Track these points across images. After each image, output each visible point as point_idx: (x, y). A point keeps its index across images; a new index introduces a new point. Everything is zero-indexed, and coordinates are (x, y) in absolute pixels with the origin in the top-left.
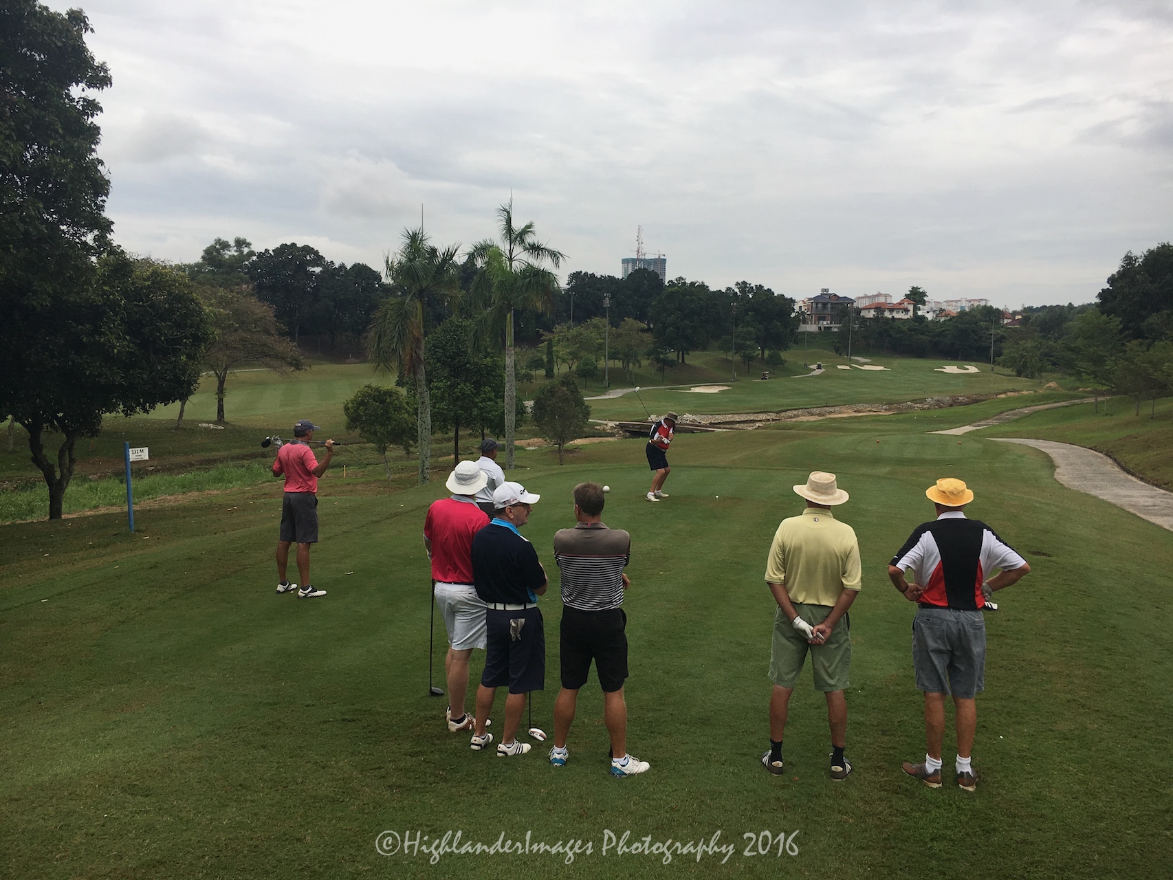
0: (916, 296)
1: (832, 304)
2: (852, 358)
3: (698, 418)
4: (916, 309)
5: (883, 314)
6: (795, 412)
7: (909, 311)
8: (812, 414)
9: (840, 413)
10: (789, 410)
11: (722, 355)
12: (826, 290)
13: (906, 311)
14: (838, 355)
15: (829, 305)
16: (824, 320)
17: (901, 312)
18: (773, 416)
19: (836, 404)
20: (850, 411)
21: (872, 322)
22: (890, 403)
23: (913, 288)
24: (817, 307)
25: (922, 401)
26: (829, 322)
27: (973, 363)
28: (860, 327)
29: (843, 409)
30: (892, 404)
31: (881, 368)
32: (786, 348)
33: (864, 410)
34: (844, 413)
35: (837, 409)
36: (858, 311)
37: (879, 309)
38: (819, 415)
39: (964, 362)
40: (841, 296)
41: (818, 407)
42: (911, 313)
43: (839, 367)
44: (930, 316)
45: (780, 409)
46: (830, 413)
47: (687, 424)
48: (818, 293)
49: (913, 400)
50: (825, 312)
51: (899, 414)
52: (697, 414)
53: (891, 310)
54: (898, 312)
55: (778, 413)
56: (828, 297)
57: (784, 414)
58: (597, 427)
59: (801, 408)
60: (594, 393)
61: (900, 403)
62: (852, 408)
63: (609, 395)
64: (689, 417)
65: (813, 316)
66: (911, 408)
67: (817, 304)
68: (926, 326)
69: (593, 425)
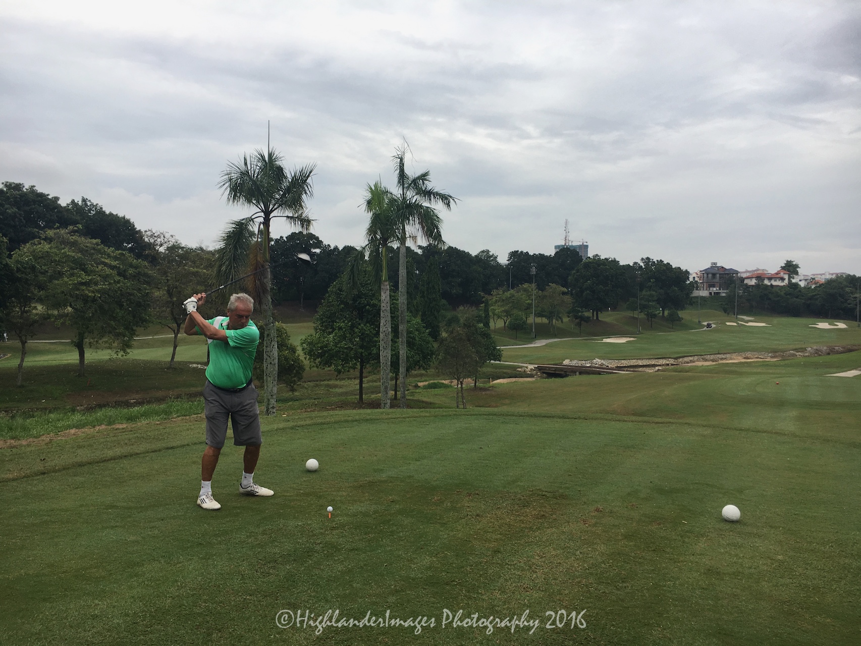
0: (791, 268)
1: (720, 274)
2: (738, 316)
3: (606, 362)
4: (790, 278)
5: (763, 282)
6: (691, 358)
7: (785, 279)
8: (706, 360)
9: (731, 359)
10: (686, 357)
11: (629, 314)
12: (715, 264)
13: (783, 279)
14: (726, 314)
15: (718, 275)
16: (714, 287)
17: (778, 280)
18: (671, 361)
19: (727, 352)
20: (739, 358)
21: (754, 288)
23: (787, 261)
24: (707, 277)
25: (803, 350)
26: (718, 289)
27: (842, 321)
28: (744, 292)
29: (734, 356)
30: (776, 352)
31: (763, 324)
32: (683, 308)
33: (752, 357)
34: (734, 359)
35: (728, 356)
36: (742, 280)
37: (760, 278)
38: (713, 361)
39: (834, 320)
40: (727, 268)
41: (711, 354)
42: (786, 281)
43: (728, 324)
44: (802, 284)
45: (678, 356)
46: (722, 359)
47: (598, 368)
48: (708, 266)
49: (795, 349)
50: (714, 280)
51: (784, 360)
52: (604, 359)
53: (770, 279)
54: (775, 281)
55: (676, 358)
56: (716, 269)
57: (681, 360)
58: (519, 369)
59: (697, 355)
60: (523, 343)
61: (783, 351)
62: (741, 355)
63: (535, 344)
64: (598, 361)
65: (705, 284)
66: (794, 355)
67: (708, 274)
68: (800, 291)
69: (515, 368)
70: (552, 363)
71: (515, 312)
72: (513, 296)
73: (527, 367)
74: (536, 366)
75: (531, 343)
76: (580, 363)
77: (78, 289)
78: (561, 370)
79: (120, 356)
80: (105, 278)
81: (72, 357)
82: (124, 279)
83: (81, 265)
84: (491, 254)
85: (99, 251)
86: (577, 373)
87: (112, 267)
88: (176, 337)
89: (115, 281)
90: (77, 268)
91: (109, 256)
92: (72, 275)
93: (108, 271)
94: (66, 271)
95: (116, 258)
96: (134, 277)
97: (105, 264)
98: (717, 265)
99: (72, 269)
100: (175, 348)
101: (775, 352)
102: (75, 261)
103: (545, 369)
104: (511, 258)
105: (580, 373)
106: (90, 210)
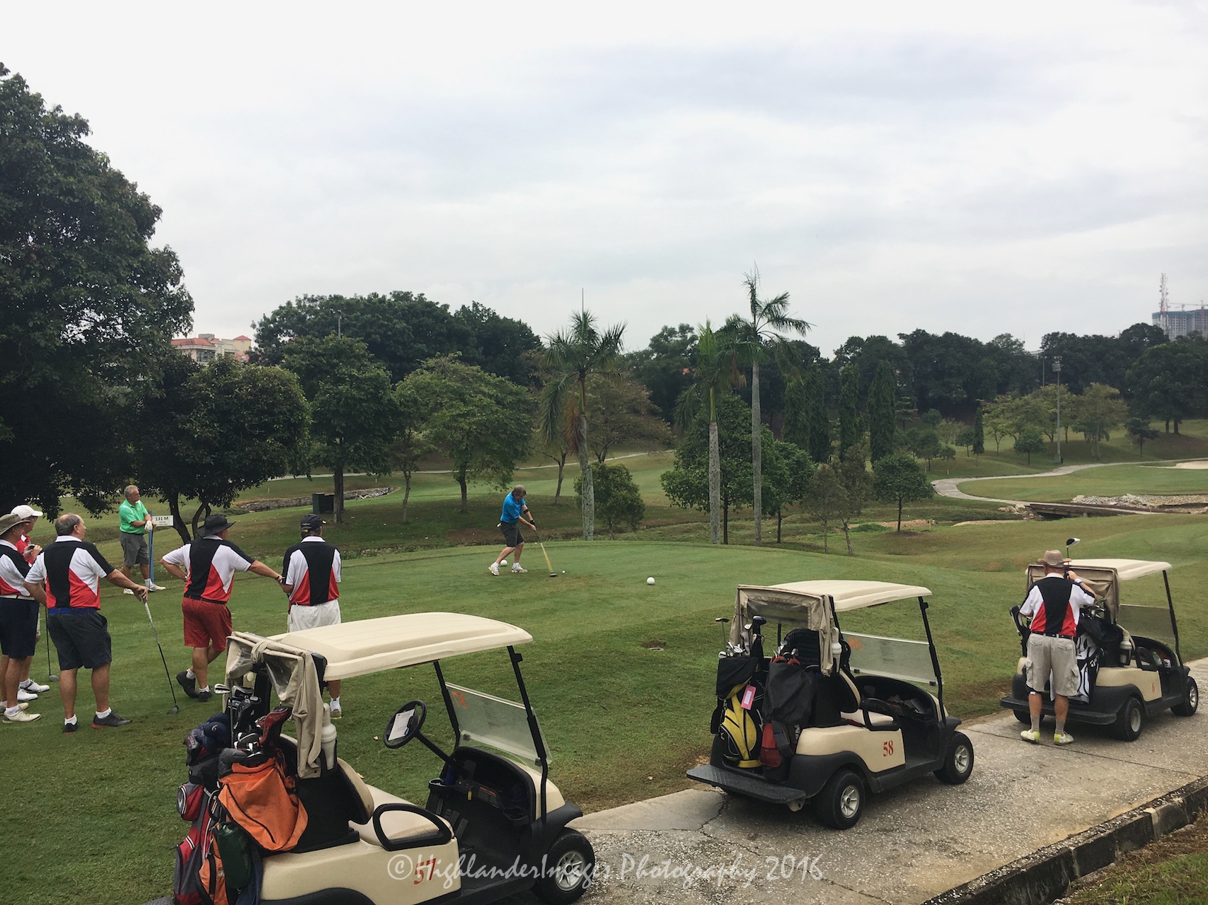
58: (1002, 509)
60: (1035, 470)
63: (1056, 472)
69: (996, 506)
70: (1058, 499)
71: (1029, 426)
72: (1028, 403)
73: (1014, 506)
74: (1028, 504)
75: (1049, 470)
76: (1099, 501)
77: (456, 421)
78: (1065, 509)
79: (499, 492)
80: (483, 408)
81: (454, 493)
82: (503, 409)
83: (460, 395)
84: (1013, 339)
85: (481, 379)
86: (1086, 515)
87: (490, 396)
88: (561, 468)
89: (492, 411)
90: (456, 399)
91: (488, 384)
92: (452, 406)
93: (486, 401)
94: (446, 403)
95: (495, 386)
96: (511, 406)
97: (484, 394)
99: (451, 399)
100: (560, 481)
102: (453, 392)
103: (1041, 509)
104: (1046, 343)
105: (1089, 515)
106: (482, 316)
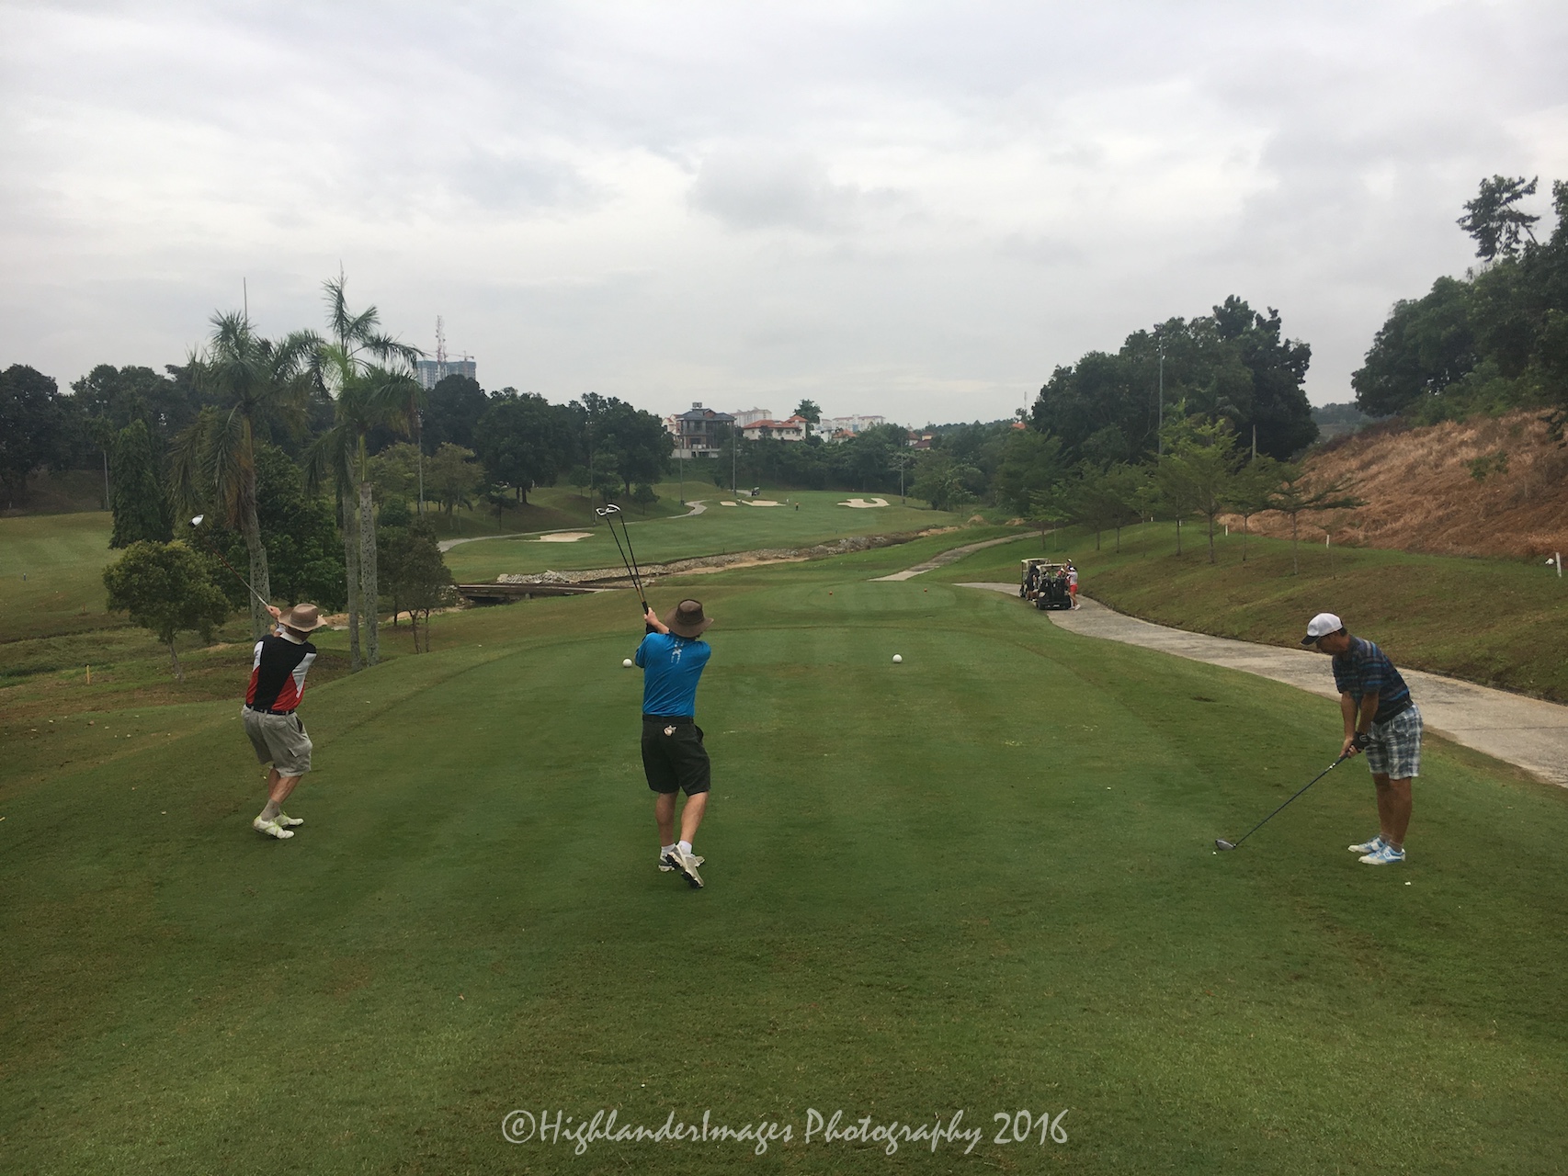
0: (808, 412)
1: (707, 422)
2: (738, 491)
3: (564, 576)
4: (809, 428)
5: (771, 435)
6: (686, 563)
7: (801, 430)
8: (707, 565)
9: (741, 561)
10: (678, 561)
11: (573, 491)
12: (699, 405)
13: (798, 430)
14: (719, 488)
15: (704, 424)
16: (699, 443)
17: (791, 432)
18: (659, 569)
19: (734, 550)
20: (752, 559)
21: (757, 445)
22: (799, 547)
23: (803, 402)
24: (688, 426)
25: (836, 543)
26: (705, 446)
27: (881, 495)
28: (743, 452)
29: (744, 556)
30: (801, 548)
31: (774, 504)
32: (657, 480)
33: (769, 557)
34: (746, 562)
35: (737, 556)
36: (740, 431)
37: (766, 428)
38: (717, 565)
39: (871, 494)
40: (717, 412)
41: (713, 556)
42: (803, 434)
43: (723, 503)
44: (825, 437)
45: (668, 560)
46: (730, 562)
47: (552, 584)
48: (689, 408)
49: (826, 542)
50: (699, 433)
51: (814, 560)
52: (560, 571)
53: (780, 430)
54: (788, 433)
55: (665, 564)
56: (701, 413)
57: (672, 565)
59: (694, 558)
61: (810, 546)
62: (754, 555)
64: (551, 575)
65: (685, 438)
66: (823, 551)
67: (688, 422)
68: (823, 449)
70: (480, 580)
78: (500, 591)
86: (527, 595)
98: (703, 407)
101: (799, 548)
103: (471, 592)
